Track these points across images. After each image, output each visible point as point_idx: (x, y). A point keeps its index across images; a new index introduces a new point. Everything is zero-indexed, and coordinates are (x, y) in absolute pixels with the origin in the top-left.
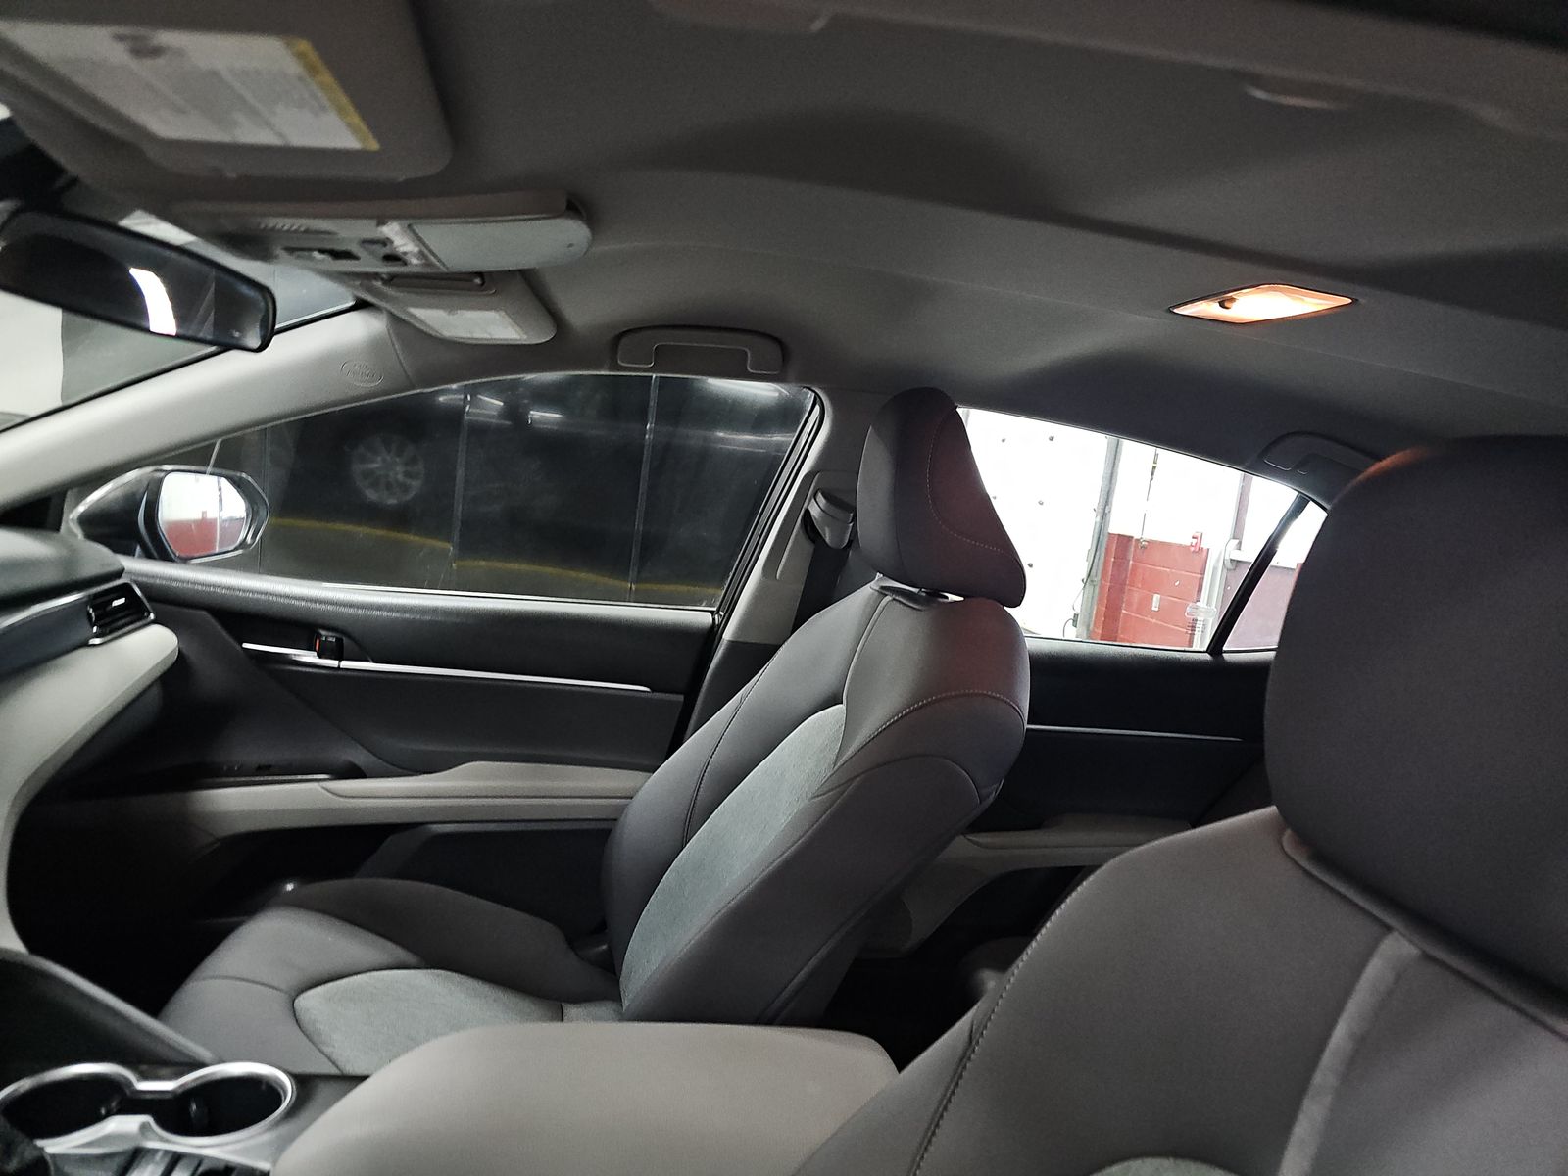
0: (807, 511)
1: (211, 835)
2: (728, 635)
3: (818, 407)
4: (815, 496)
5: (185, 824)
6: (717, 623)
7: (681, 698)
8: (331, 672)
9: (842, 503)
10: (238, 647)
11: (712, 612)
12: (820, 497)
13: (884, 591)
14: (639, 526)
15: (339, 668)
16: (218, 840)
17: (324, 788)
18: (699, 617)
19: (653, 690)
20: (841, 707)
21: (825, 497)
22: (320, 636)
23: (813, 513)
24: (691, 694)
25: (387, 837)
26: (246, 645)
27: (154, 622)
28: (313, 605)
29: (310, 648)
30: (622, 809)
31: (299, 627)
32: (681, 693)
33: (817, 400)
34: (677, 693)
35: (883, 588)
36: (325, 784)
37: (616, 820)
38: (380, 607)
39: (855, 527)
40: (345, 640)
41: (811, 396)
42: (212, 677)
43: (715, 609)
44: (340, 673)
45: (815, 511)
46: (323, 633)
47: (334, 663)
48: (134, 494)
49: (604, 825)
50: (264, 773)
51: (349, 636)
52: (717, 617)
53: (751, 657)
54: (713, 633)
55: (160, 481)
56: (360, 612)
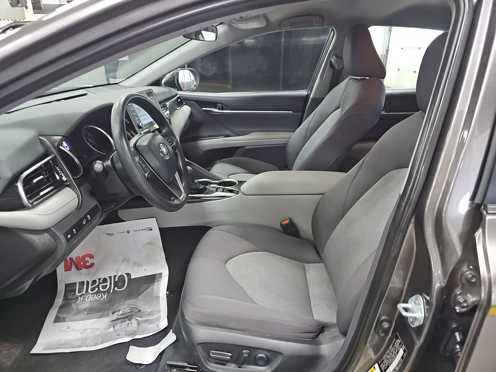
0: (331, 61)
1: (202, 150)
2: (311, 96)
3: (333, 32)
4: (333, 56)
5: (197, 148)
6: (308, 93)
7: (300, 113)
8: (222, 113)
9: (339, 57)
10: (201, 109)
11: (307, 91)
12: (334, 56)
13: (350, 79)
14: (281, 74)
15: (223, 112)
16: (204, 151)
17: (224, 139)
18: (304, 93)
19: (294, 112)
20: (340, 109)
21: (335, 56)
22: (218, 105)
23: (332, 61)
24: (303, 112)
25: (237, 150)
26: (203, 109)
27: (185, 105)
28: (215, 98)
29: (216, 108)
30: (288, 141)
31: (213, 103)
32: (300, 112)
33: (332, 30)
34: (299, 112)
35: (351, 78)
36: (223, 138)
37: (287, 144)
38: (230, 97)
39: (343, 64)
40: (224, 106)
41: (331, 29)
42: (198, 116)
43: (308, 90)
44: (223, 113)
45: (333, 61)
46: (219, 104)
47: (221, 111)
48: (174, 76)
49: (284, 145)
50: (210, 137)
51: (224, 104)
52: (308, 92)
53: (318, 101)
54: (308, 96)
55: (178, 72)
56: (226, 99)
